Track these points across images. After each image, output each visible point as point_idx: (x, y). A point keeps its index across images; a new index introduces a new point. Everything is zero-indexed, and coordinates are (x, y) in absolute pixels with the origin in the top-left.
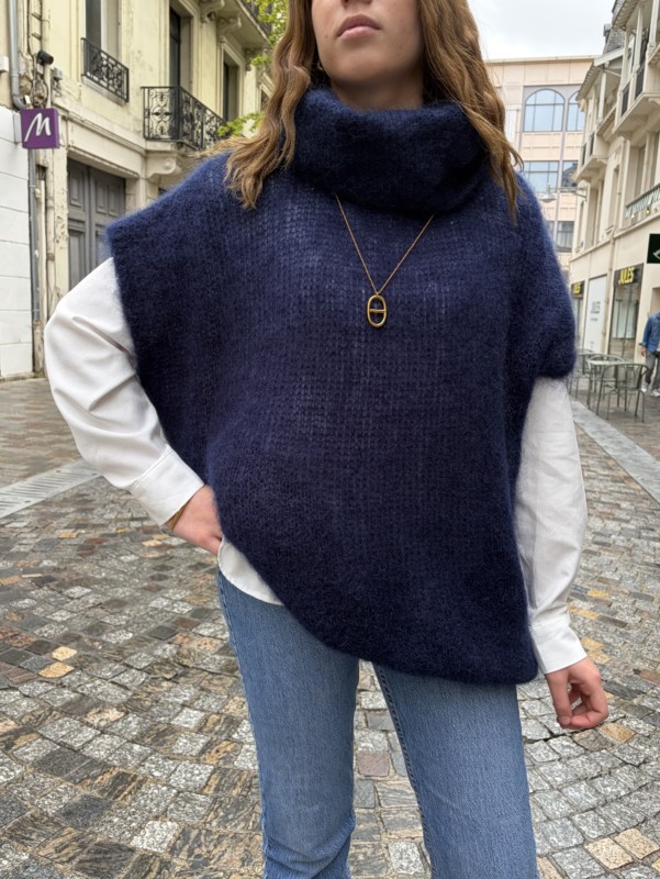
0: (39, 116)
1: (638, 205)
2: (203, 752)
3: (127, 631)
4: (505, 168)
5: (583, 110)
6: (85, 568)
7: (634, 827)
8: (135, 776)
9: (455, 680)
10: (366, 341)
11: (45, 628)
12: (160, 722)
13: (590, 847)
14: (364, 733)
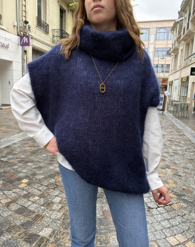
0: (25, 37)
1: (187, 59)
2: (60, 209)
3: (42, 175)
4: (140, 47)
5: (172, 34)
6: (32, 158)
7: (180, 233)
8: (41, 215)
9: (125, 193)
10: (100, 97)
11: (21, 174)
12: (49, 200)
13: (167, 239)
14: (105, 205)
